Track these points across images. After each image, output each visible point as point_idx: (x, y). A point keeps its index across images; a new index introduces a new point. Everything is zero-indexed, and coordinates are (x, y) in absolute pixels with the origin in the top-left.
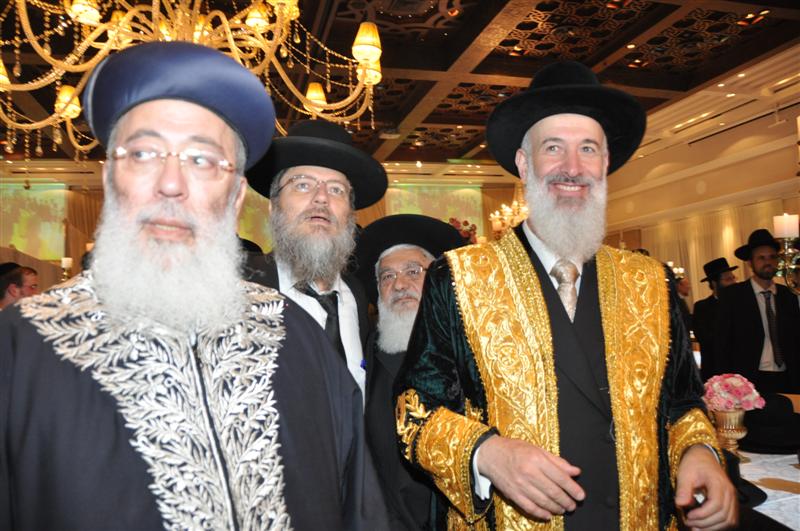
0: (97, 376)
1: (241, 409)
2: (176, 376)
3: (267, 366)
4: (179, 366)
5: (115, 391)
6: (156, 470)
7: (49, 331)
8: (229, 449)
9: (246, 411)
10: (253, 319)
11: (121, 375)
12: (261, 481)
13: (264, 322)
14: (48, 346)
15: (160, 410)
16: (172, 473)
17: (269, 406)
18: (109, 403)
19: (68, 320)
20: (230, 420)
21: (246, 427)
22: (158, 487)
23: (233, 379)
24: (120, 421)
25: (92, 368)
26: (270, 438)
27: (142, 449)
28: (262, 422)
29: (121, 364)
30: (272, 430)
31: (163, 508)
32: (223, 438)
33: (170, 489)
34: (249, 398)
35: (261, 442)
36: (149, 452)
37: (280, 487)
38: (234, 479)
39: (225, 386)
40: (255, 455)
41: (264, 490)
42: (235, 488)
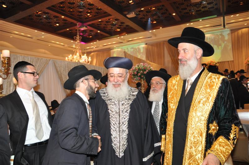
0: (106, 101)
1: (124, 108)
2: (115, 102)
3: (131, 102)
4: (116, 101)
5: (107, 103)
6: (111, 114)
7: (102, 94)
8: (121, 113)
9: (125, 108)
10: (131, 94)
11: (109, 101)
12: (125, 119)
13: (132, 95)
14: (101, 97)
15: (113, 107)
16: (112, 115)
17: (129, 108)
18: (106, 105)
19: (104, 93)
20: (122, 109)
21: (124, 111)
22: (110, 116)
23: (124, 103)
24: (107, 107)
25: (105, 100)
26: (128, 113)
27: (110, 111)
28: (127, 110)
29: (109, 100)
30: (128, 112)
31: (110, 119)
32: (120, 112)
33: (112, 117)
34: (126, 107)
35: (126, 113)
36: (110, 112)
37: (128, 120)
38: (121, 118)
39: (123, 104)
40: (125, 115)
41: (125, 120)
42: (121, 119)
